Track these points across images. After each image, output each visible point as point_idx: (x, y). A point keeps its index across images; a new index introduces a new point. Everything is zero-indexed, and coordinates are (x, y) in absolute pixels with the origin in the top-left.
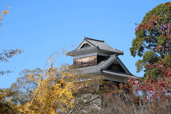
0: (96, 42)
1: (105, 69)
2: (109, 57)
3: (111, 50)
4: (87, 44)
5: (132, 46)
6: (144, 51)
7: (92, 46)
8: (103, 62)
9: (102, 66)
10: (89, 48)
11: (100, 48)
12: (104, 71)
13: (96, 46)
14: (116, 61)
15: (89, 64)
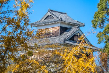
0: (59, 14)
1: (68, 40)
2: (71, 28)
3: (73, 22)
4: (50, 16)
5: (94, 19)
6: (105, 24)
7: (55, 18)
8: (65, 33)
9: (65, 37)
10: (52, 20)
11: (63, 19)
12: (67, 42)
13: (60, 18)
14: (77, 32)
15: (52, 35)
